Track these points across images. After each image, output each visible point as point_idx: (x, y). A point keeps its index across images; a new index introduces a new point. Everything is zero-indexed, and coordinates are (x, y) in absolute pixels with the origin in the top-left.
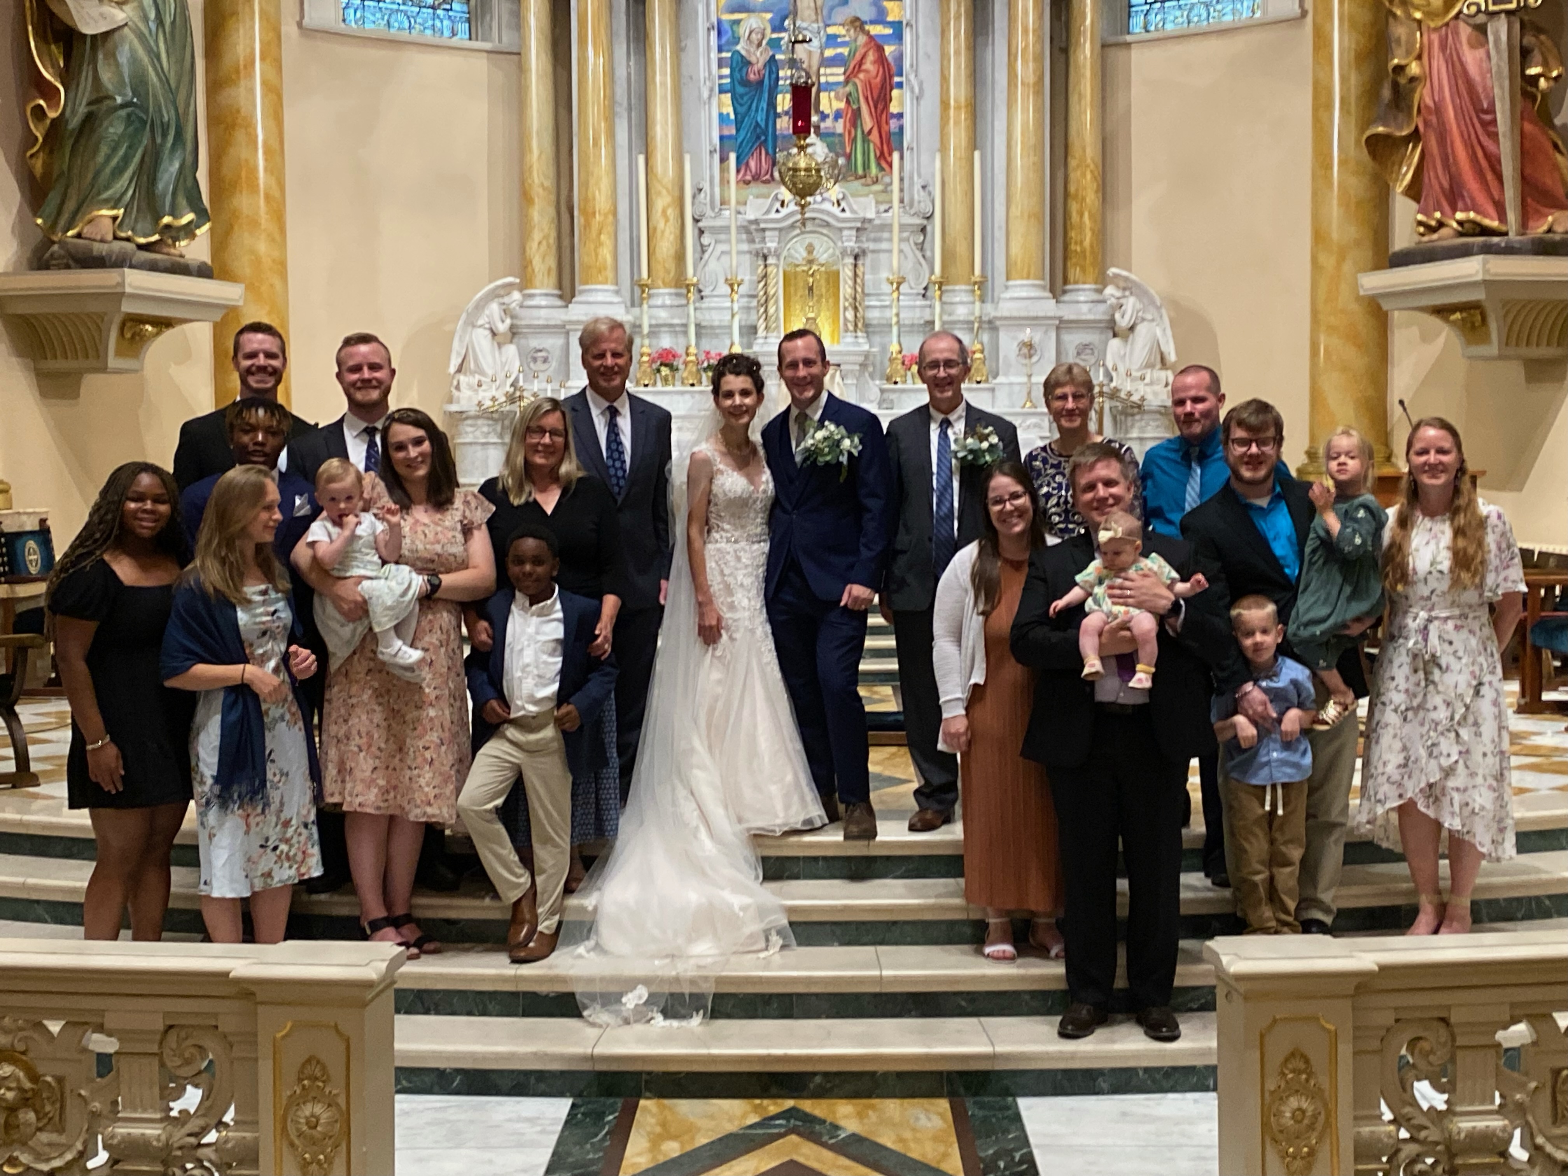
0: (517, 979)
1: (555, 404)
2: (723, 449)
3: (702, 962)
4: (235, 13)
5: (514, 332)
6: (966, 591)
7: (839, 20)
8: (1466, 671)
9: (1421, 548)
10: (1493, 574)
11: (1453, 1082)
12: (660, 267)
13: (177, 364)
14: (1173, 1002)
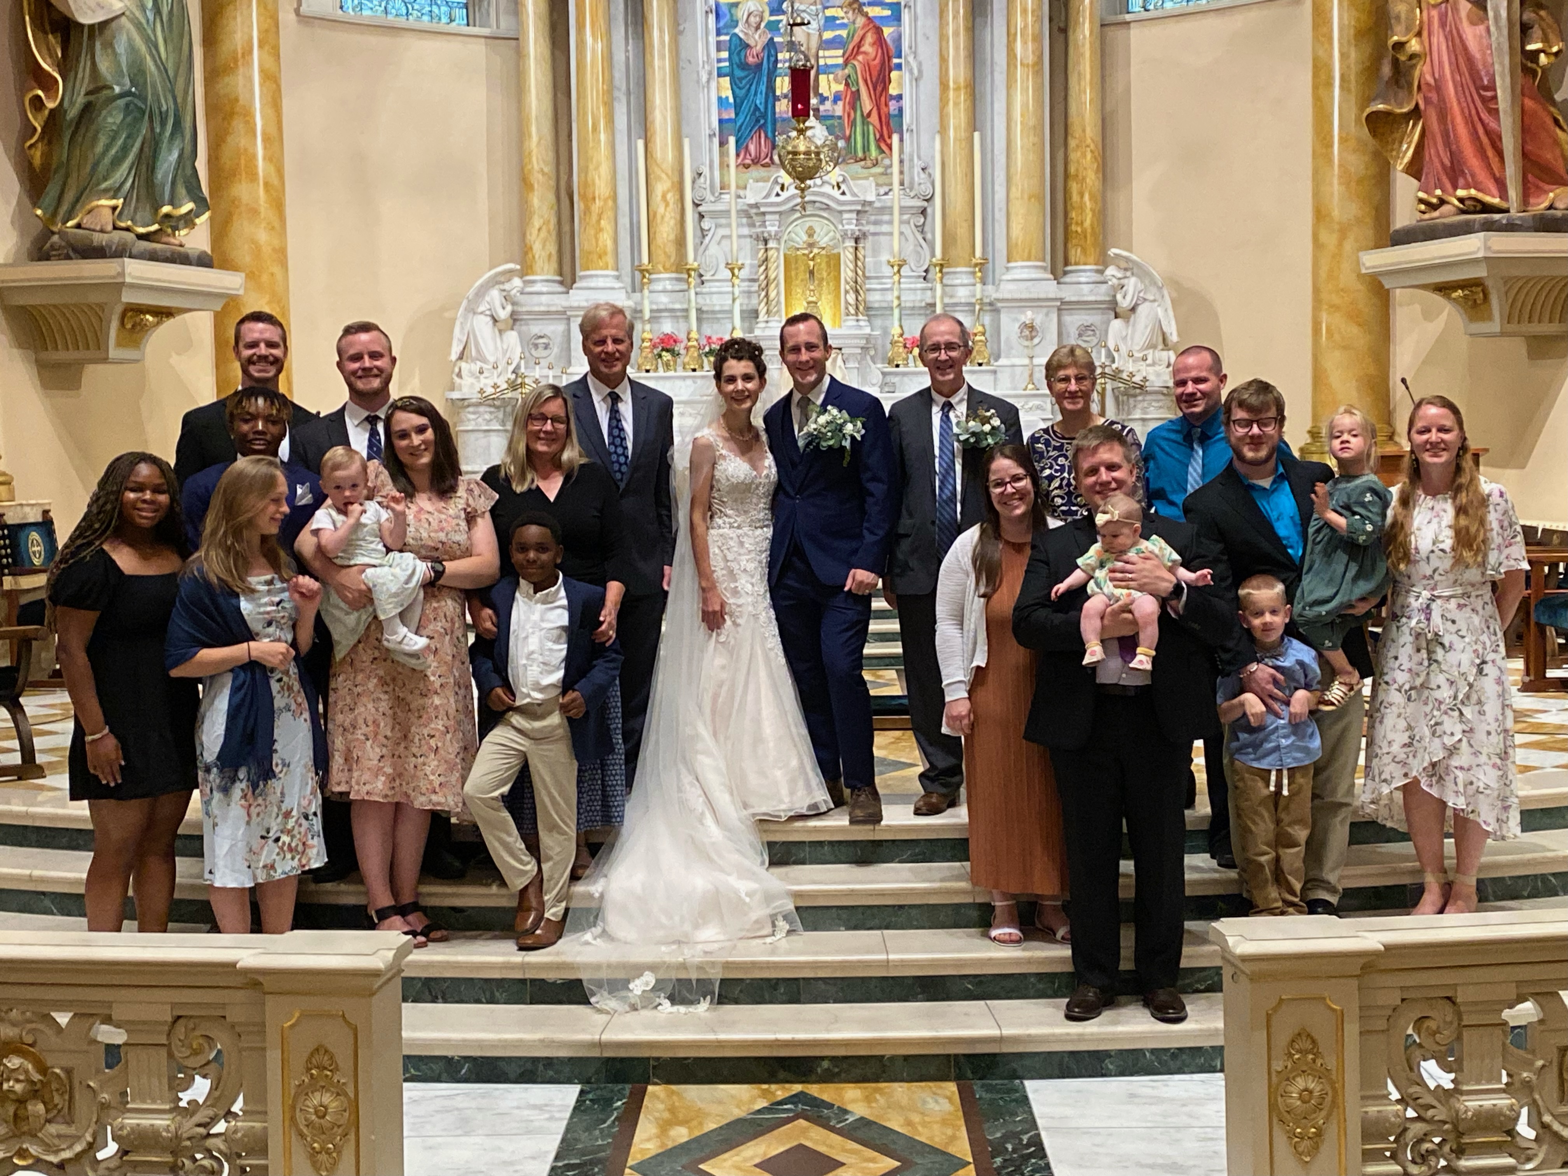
0: (523, 966)
1: (557, 390)
2: (726, 434)
3: (709, 948)
5: (515, 319)
6: (967, 574)
7: (838, 3)
8: (1469, 650)
9: (1423, 527)
10: (1496, 552)
11: (1459, 1061)
12: (660, 252)
13: (178, 354)
14: (1180, 983)
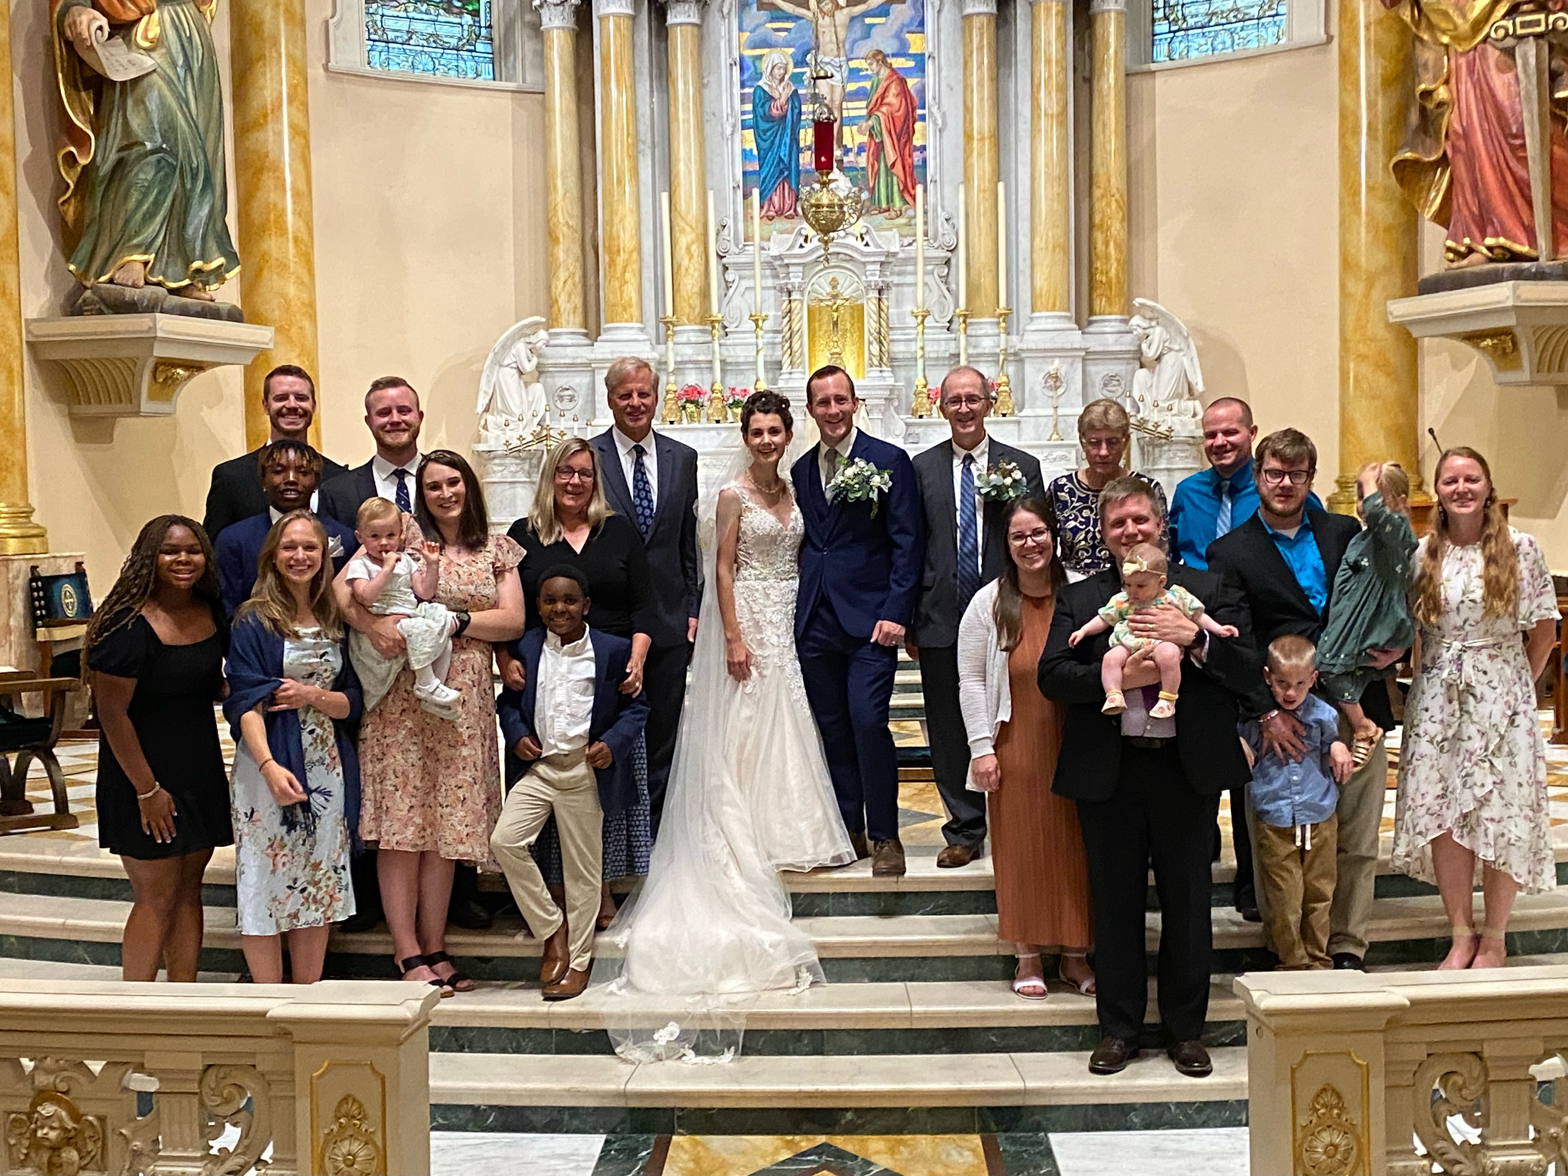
0: (548, 1016)
1: (584, 445)
2: (753, 487)
3: (734, 999)
4: (263, 57)
5: (541, 371)
6: (989, 630)
7: (862, 55)
8: (1501, 702)
9: (1452, 578)
10: (1527, 602)
11: (1486, 1116)
12: (685, 304)
13: (210, 407)
14: (1203, 1037)
